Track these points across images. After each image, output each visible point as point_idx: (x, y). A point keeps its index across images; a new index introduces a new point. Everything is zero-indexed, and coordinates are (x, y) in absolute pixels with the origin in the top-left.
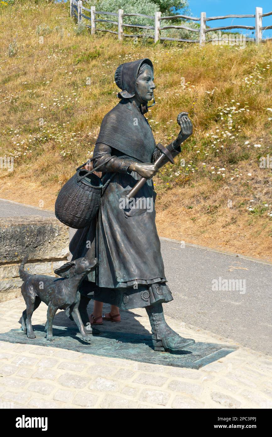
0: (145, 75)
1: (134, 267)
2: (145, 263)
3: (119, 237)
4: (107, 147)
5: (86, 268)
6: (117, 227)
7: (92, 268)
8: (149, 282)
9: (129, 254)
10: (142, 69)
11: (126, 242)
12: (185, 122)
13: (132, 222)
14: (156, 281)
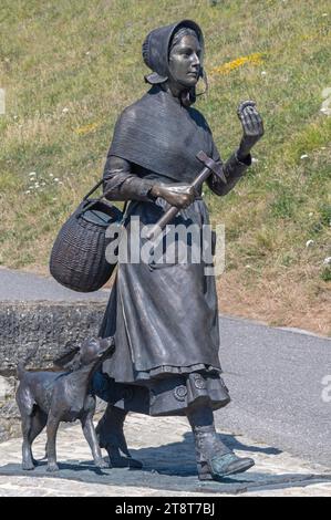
0: (183, 45)
1: (161, 346)
2: (179, 340)
3: (140, 302)
4: (121, 161)
5: (96, 353)
6: (138, 287)
7: (104, 353)
8: (184, 370)
9: (155, 327)
10: (177, 36)
11: (150, 309)
12: (250, 115)
13: (160, 278)
14: (194, 368)
